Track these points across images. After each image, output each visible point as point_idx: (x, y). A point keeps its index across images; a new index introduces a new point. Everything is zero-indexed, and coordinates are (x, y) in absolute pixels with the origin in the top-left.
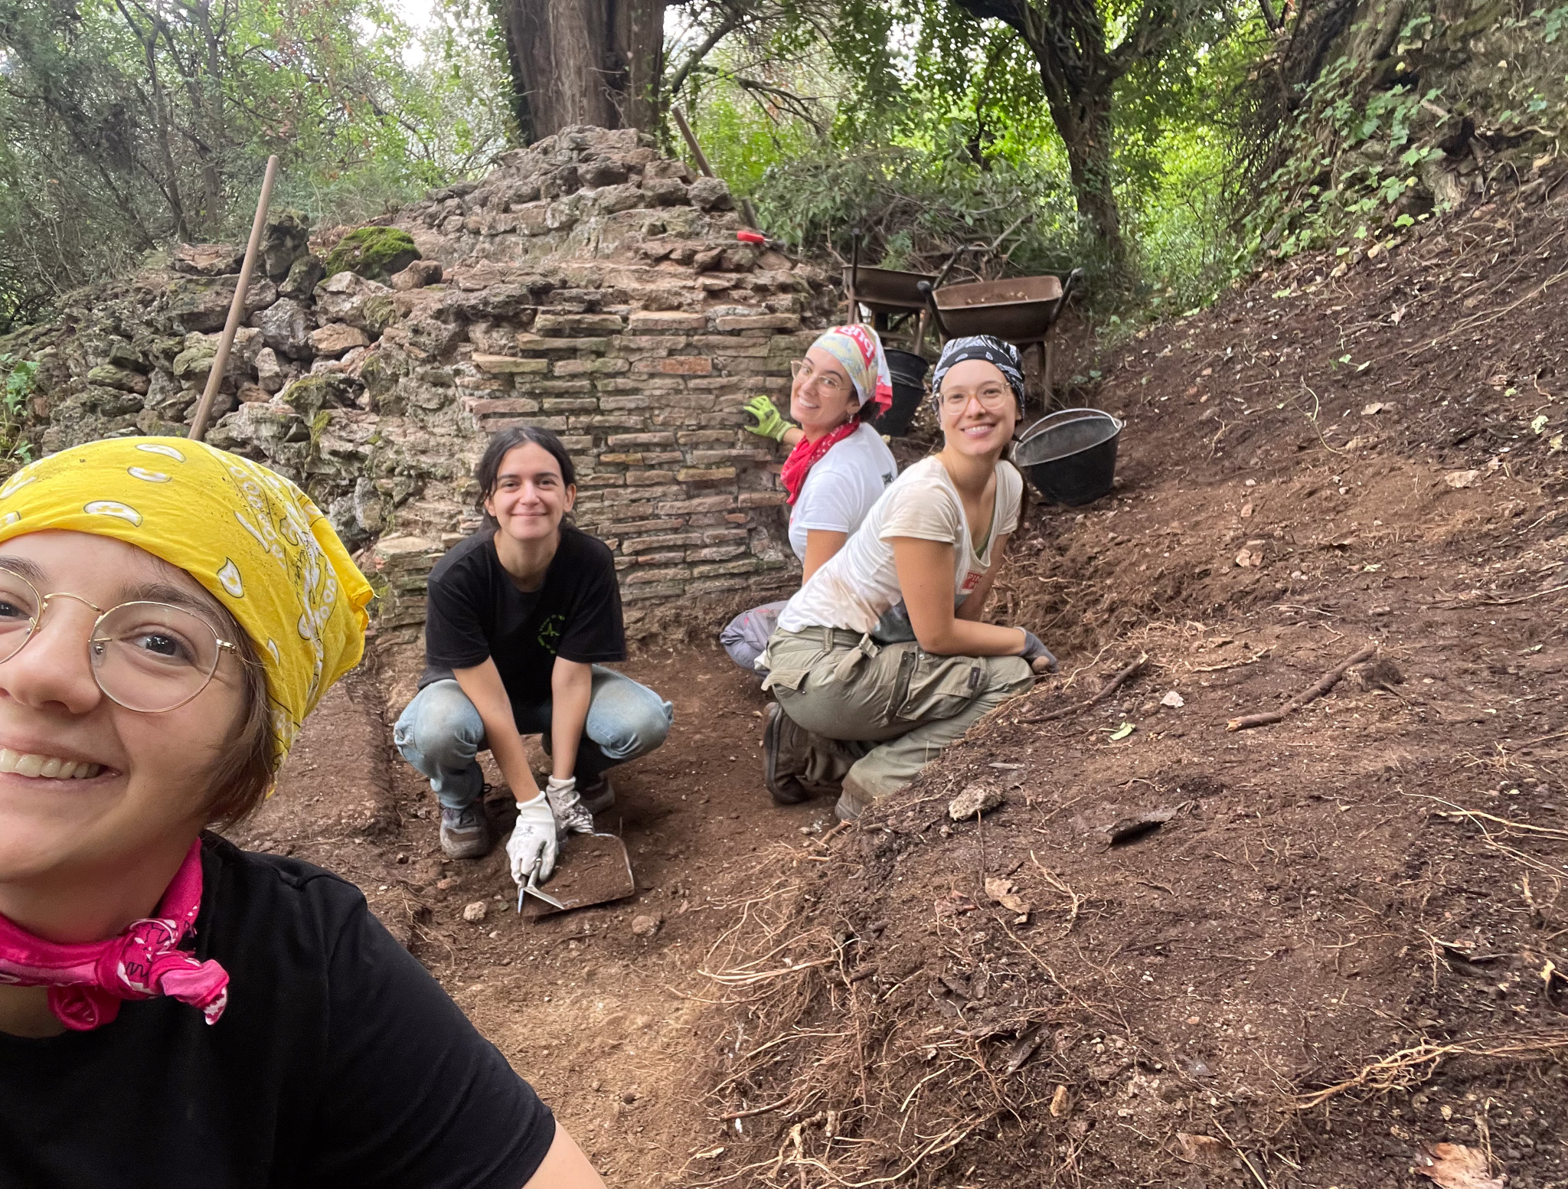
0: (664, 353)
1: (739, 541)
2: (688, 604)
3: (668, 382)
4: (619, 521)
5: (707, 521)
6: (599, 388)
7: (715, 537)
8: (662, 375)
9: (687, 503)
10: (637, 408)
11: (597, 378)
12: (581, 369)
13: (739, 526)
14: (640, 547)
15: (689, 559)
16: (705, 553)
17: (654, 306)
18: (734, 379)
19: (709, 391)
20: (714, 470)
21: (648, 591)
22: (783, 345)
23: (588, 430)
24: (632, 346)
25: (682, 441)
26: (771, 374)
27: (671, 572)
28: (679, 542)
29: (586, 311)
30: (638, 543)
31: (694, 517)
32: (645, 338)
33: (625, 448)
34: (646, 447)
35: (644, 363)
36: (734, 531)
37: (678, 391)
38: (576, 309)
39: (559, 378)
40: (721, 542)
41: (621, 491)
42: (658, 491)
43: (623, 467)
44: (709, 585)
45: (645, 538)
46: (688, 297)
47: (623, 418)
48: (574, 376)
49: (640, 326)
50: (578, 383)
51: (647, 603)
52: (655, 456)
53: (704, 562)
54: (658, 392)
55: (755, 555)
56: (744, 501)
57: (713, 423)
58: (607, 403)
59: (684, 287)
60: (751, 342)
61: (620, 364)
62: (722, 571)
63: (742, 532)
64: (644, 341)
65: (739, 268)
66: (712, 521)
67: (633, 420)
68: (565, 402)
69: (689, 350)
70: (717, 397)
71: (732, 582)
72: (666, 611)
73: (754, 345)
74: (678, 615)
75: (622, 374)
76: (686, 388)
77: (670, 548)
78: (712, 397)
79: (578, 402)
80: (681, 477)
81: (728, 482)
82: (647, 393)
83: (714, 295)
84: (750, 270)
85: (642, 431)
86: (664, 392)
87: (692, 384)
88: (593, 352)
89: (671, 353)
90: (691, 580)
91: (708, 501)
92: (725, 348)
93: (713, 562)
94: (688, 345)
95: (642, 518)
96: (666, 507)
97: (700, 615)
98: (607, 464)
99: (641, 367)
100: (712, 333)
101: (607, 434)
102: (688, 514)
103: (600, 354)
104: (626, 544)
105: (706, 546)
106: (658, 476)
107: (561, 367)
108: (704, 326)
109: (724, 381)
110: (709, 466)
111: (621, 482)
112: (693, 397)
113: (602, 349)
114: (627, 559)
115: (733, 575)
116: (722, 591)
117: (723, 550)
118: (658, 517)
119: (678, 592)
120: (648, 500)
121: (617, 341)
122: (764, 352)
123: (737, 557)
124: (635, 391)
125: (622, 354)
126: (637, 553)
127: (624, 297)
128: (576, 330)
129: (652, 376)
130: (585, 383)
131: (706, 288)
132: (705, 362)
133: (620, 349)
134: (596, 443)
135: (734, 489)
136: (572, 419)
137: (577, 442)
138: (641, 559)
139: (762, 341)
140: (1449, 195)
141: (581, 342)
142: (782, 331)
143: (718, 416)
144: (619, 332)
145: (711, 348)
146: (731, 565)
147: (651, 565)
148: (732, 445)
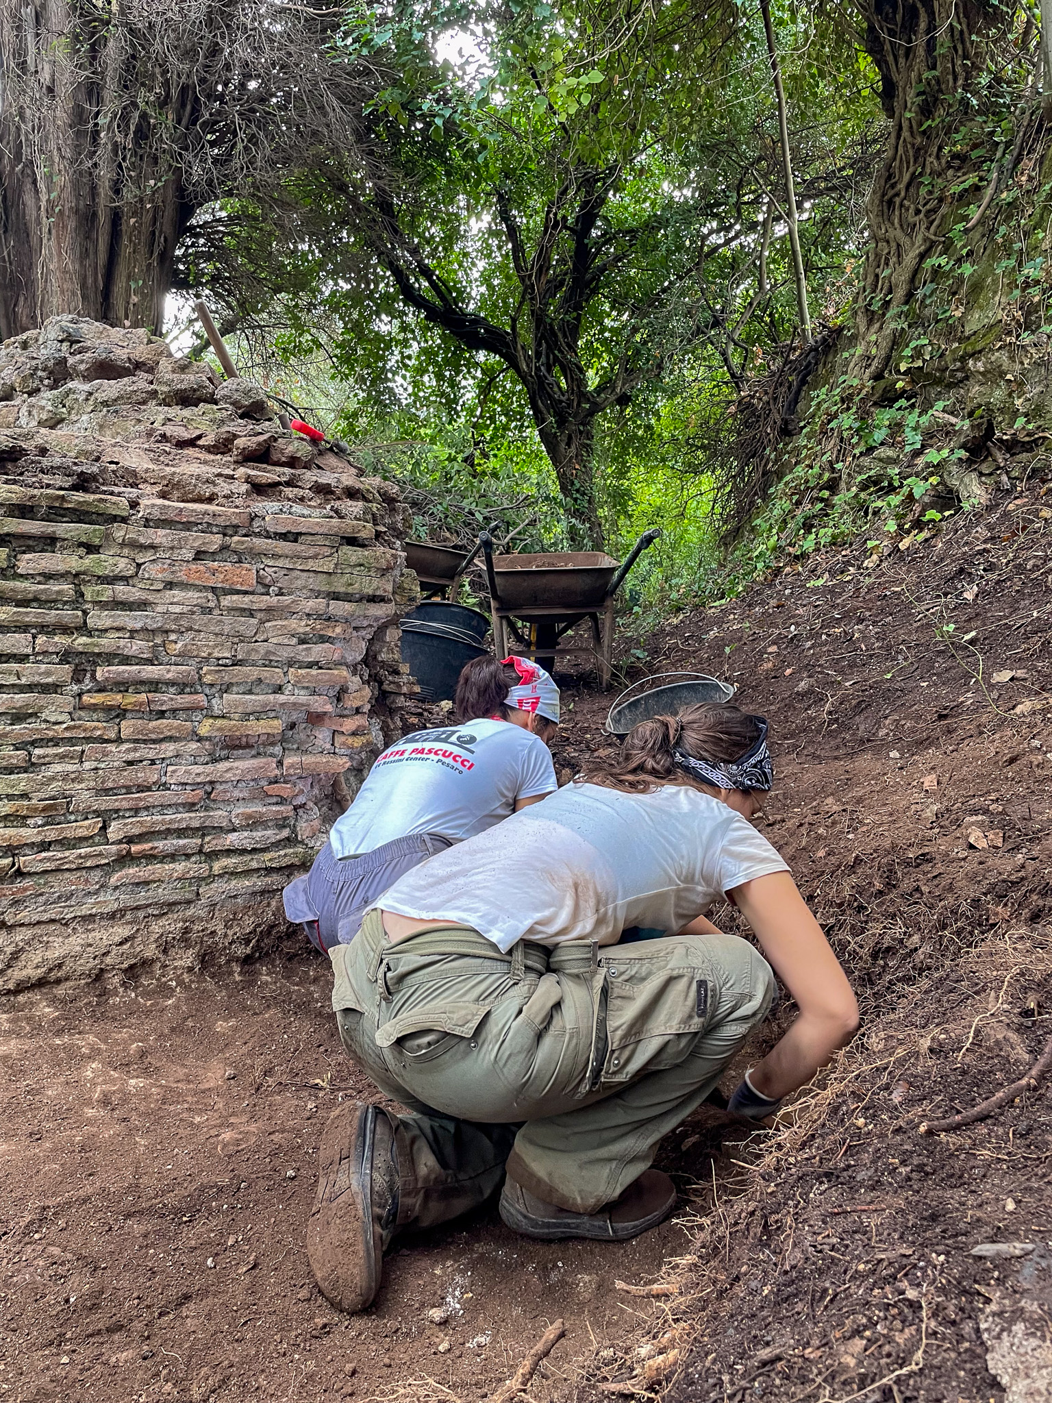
0: (190, 555)
1: (282, 824)
2: (202, 913)
3: (193, 596)
4: (107, 792)
5: (237, 794)
6: (88, 597)
7: (249, 816)
8: (184, 586)
9: (210, 768)
10: (144, 630)
11: (85, 582)
12: (61, 568)
13: (282, 801)
14: (136, 831)
15: (207, 849)
16: (232, 839)
17: (176, 494)
18: (287, 599)
19: (251, 613)
20: (252, 722)
21: (143, 896)
22: (353, 560)
23: (66, 656)
24: (142, 540)
25: (208, 679)
26: (336, 596)
27: (180, 867)
28: (195, 824)
29: (75, 488)
30: (133, 826)
31: (219, 787)
32: (161, 532)
33: (122, 686)
34: (154, 685)
35: (159, 566)
36: (274, 808)
37: (206, 611)
38: (59, 484)
39: (24, 577)
40: (254, 823)
41: (111, 747)
42: (169, 749)
43: (120, 713)
44: (236, 885)
45: (144, 817)
46: (223, 488)
47: (122, 643)
48: (48, 577)
49: (156, 514)
50: (54, 587)
51: (141, 914)
52: (167, 699)
53: (229, 852)
54: (177, 609)
55: (302, 842)
56: (292, 766)
57: (254, 656)
58: (99, 618)
59: (219, 475)
60: (312, 552)
61: (123, 566)
62: (254, 865)
63: (286, 810)
64: (161, 536)
65: (293, 462)
66: (246, 794)
67: (137, 647)
68: (32, 614)
69: (226, 554)
70: (262, 622)
71: (268, 880)
72: (170, 925)
73: (315, 557)
74: (186, 931)
75: (125, 579)
76: (218, 606)
77: (181, 833)
78: (254, 621)
79: (52, 616)
80: (204, 730)
81: (270, 740)
82: (160, 609)
83: (259, 489)
84: (307, 466)
85: (149, 662)
86: (186, 609)
87: (227, 601)
88: (81, 545)
89: (199, 555)
90: (211, 878)
91: (242, 765)
92: (275, 556)
93: (243, 852)
94: (224, 548)
95: (142, 788)
96: (179, 773)
97: (220, 929)
98: (93, 708)
99: (155, 571)
100: (258, 535)
101: (95, 664)
102: (211, 783)
103: (91, 549)
104: (114, 826)
105: (234, 830)
106: (171, 728)
107: (28, 562)
108: (249, 526)
109: (273, 600)
110: (246, 716)
111: (113, 736)
112: (227, 619)
113: (97, 542)
114: (114, 848)
115: (269, 871)
116: (254, 894)
117: (258, 834)
118: (165, 787)
119: (188, 896)
120: (153, 762)
121: (119, 532)
122: (329, 566)
123: (277, 845)
124: (143, 605)
125: (126, 551)
126: (130, 840)
127: (132, 478)
128: (57, 512)
129: (170, 585)
130: (67, 587)
131: (248, 479)
132: (246, 574)
133: (123, 545)
134: (77, 677)
135: (277, 750)
136: (41, 639)
137: (48, 673)
138: (135, 848)
139: (327, 551)
140: (974, 492)
141: (63, 529)
142: (352, 541)
143: (262, 648)
144: (124, 520)
145: (257, 555)
146: (268, 856)
147: (151, 858)
148: (279, 689)
